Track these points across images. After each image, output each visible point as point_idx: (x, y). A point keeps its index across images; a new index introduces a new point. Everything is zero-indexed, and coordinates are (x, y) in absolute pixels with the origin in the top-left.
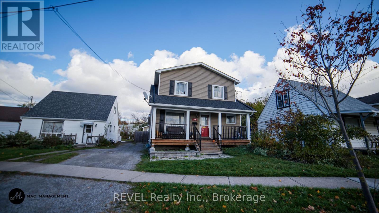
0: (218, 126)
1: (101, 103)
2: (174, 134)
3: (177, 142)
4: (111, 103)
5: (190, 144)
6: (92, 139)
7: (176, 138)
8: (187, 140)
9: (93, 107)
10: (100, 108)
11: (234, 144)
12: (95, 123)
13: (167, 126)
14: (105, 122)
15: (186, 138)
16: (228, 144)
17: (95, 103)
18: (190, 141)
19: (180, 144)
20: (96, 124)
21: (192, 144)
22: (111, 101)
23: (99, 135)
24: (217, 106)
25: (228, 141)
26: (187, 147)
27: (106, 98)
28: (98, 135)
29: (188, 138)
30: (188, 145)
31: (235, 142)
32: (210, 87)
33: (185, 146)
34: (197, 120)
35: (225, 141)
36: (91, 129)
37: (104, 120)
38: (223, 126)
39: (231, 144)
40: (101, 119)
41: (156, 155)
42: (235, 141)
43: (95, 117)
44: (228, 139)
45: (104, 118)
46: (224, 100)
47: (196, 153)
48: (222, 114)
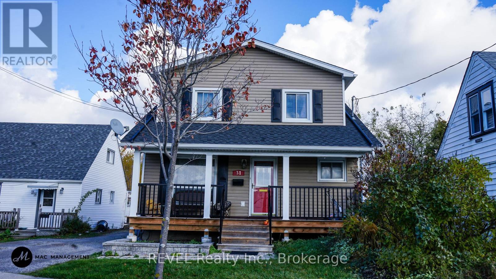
0: (282, 187)
1: (78, 143)
2: (190, 207)
3: (182, 223)
4: (99, 141)
5: (211, 228)
6: (49, 219)
8: (205, 220)
9: (62, 151)
10: (75, 153)
11: (322, 231)
12: (61, 186)
13: (176, 189)
14: (81, 183)
15: (203, 216)
16: (306, 231)
17: (67, 143)
18: (210, 222)
19: (190, 229)
20: (63, 189)
21: (216, 228)
22: (100, 138)
23: (63, 210)
24: (279, 141)
25: (305, 223)
26: (205, 236)
27: (91, 131)
28: (61, 211)
29: (207, 214)
30: (207, 230)
31: (324, 226)
33: (202, 234)
34: (243, 174)
35: (298, 223)
36: (54, 198)
37: (78, 179)
38: (296, 188)
39: (313, 231)
40: (72, 177)
42: (324, 223)
43: (62, 173)
44: (307, 218)
45: (79, 174)
46: (313, 123)
47: (200, 248)
48: (291, 159)
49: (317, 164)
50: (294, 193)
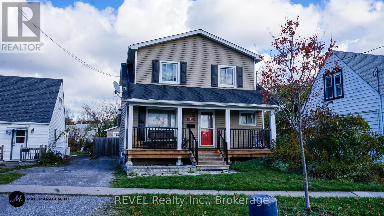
0: (225, 129)
1: (36, 93)
3: (165, 153)
4: (54, 92)
5: (183, 156)
6: (30, 152)
7: (162, 147)
8: (179, 151)
9: (24, 99)
10: (36, 101)
11: (249, 156)
12: (31, 127)
14: (48, 125)
15: (177, 148)
16: (240, 156)
17: (27, 93)
18: (183, 152)
19: (169, 157)
20: (33, 129)
21: (185, 156)
22: (54, 89)
23: (41, 146)
24: (224, 100)
25: (240, 151)
26: (179, 161)
27: (44, 83)
28: (39, 147)
29: (179, 147)
30: (180, 157)
31: (250, 153)
32: (214, 68)
33: (176, 160)
34: (194, 120)
35: (236, 151)
36: (25, 137)
37: (46, 122)
38: (233, 130)
39: (244, 156)
40: (40, 120)
41: (135, 170)
42: (250, 151)
43: (31, 117)
44: (240, 148)
45: (45, 118)
46: (237, 88)
47: (191, 168)
48: (231, 111)
49: (239, 114)
50: (232, 133)
